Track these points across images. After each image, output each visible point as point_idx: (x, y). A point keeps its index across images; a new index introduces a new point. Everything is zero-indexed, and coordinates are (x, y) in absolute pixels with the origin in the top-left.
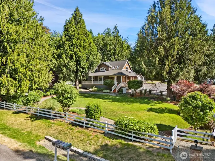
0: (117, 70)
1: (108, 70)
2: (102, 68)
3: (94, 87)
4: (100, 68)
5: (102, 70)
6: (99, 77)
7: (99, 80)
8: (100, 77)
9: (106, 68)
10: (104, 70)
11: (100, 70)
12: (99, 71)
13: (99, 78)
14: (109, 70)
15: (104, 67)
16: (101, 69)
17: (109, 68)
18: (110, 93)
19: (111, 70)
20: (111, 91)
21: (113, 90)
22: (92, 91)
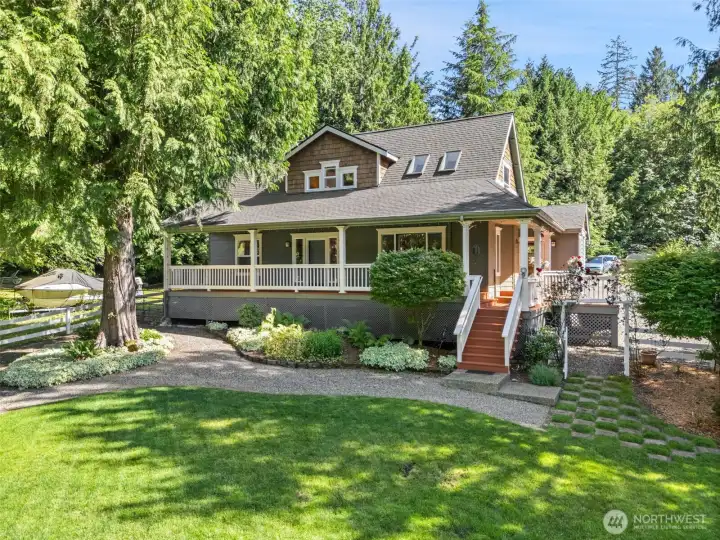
0: (443, 182)
1: (368, 182)
2: (321, 174)
3: (270, 317)
4: (308, 174)
5: (322, 187)
6: (295, 237)
7: (299, 261)
8: (307, 238)
9: (353, 169)
10: (340, 185)
11: (307, 189)
12: (299, 195)
13: (300, 243)
14: (380, 180)
15: (335, 163)
16: (315, 182)
17: (381, 171)
18: (434, 371)
19: (393, 183)
20: (442, 360)
21: (461, 343)
22: (262, 351)
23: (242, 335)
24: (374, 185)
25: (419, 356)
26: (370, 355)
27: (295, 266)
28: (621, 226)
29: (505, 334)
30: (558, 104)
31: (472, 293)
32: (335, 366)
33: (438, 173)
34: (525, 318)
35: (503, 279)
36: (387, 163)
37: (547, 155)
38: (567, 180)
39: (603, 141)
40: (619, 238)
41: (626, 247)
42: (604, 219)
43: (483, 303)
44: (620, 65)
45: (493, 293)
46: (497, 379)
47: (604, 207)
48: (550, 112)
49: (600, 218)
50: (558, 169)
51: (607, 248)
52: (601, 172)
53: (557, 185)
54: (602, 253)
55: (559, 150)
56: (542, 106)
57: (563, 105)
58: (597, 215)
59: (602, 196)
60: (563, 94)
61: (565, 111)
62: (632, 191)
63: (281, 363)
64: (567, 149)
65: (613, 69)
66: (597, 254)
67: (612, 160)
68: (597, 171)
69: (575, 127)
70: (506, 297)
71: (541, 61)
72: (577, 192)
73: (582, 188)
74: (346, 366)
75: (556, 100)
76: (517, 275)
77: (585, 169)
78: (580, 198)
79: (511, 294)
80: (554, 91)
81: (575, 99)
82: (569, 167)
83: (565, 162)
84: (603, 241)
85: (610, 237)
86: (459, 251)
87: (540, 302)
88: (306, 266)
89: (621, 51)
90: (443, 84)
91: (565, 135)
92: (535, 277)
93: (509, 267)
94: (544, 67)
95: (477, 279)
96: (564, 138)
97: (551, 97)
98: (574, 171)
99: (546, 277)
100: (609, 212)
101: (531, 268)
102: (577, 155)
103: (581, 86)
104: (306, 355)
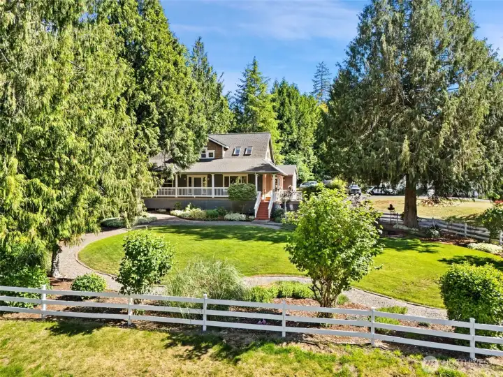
0: (247, 158)
1: (219, 157)
3: (189, 206)
6: (188, 177)
7: (190, 186)
8: (193, 177)
9: (213, 151)
10: (207, 157)
13: (190, 178)
14: (223, 156)
15: (206, 149)
17: (224, 152)
18: (248, 220)
19: (228, 158)
20: (250, 217)
21: (256, 212)
22: (190, 216)
23: (179, 212)
24: (221, 158)
25: (243, 216)
26: (228, 216)
27: (188, 188)
28: (320, 167)
29: (269, 208)
30: (291, 104)
31: (258, 198)
32: (217, 220)
33: (245, 155)
34: (274, 204)
35: (267, 193)
36: (226, 149)
37: (285, 130)
38: (295, 143)
39: (312, 123)
40: (319, 172)
41: (321, 177)
42: (312, 163)
43: (262, 200)
44: (324, 77)
45: (264, 197)
46: (267, 221)
47: (312, 157)
48: (286, 107)
49: (310, 162)
50: (290, 137)
51: (313, 178)
52: (310, 139)
53: (290, 145)
54: (311, 180)
55: (291, 127)
56: (282, 104)
57: (293, 104)
58: (308, 161)
59: (311, 151)
60: (293, 99)
61: (294, 108)
62: (325, 149)
63: (199, 219)
64: (295, 127)
65: (319, 79)
66: (308, 180)
67: (316, 133)
68: (308, 139)
69: (299, 115)
70: (268, 199)
71: (282, 80)
72: (299, 149)
73: (302, 147)
74: (220, 220)
75: (290, 101)
76: (271, 191)
77: (303, 138)
78: (300, 153)
79: (270, 198)
80: (289, 96)
81: (299, 101)
82: (296, 136)
83: (294, 134)
84: (311, 174)
85: (314, 171)
86: (254, 184)
87: (279, 200)
88: (193, 188)
89: (324, 70)
90: (235, 94)
91: (294, 120)
92: (278, 192)
93: (269, 188)
94: (283, 83)
95: (260, 192)
96: (293, 122)
97: (287, 99)
98: (298, 138)
99: (281, 191)
100: (314, 159)
101: (276, 189)
102: (299, 130)
103: (302, 94)
104: (207, 217)
